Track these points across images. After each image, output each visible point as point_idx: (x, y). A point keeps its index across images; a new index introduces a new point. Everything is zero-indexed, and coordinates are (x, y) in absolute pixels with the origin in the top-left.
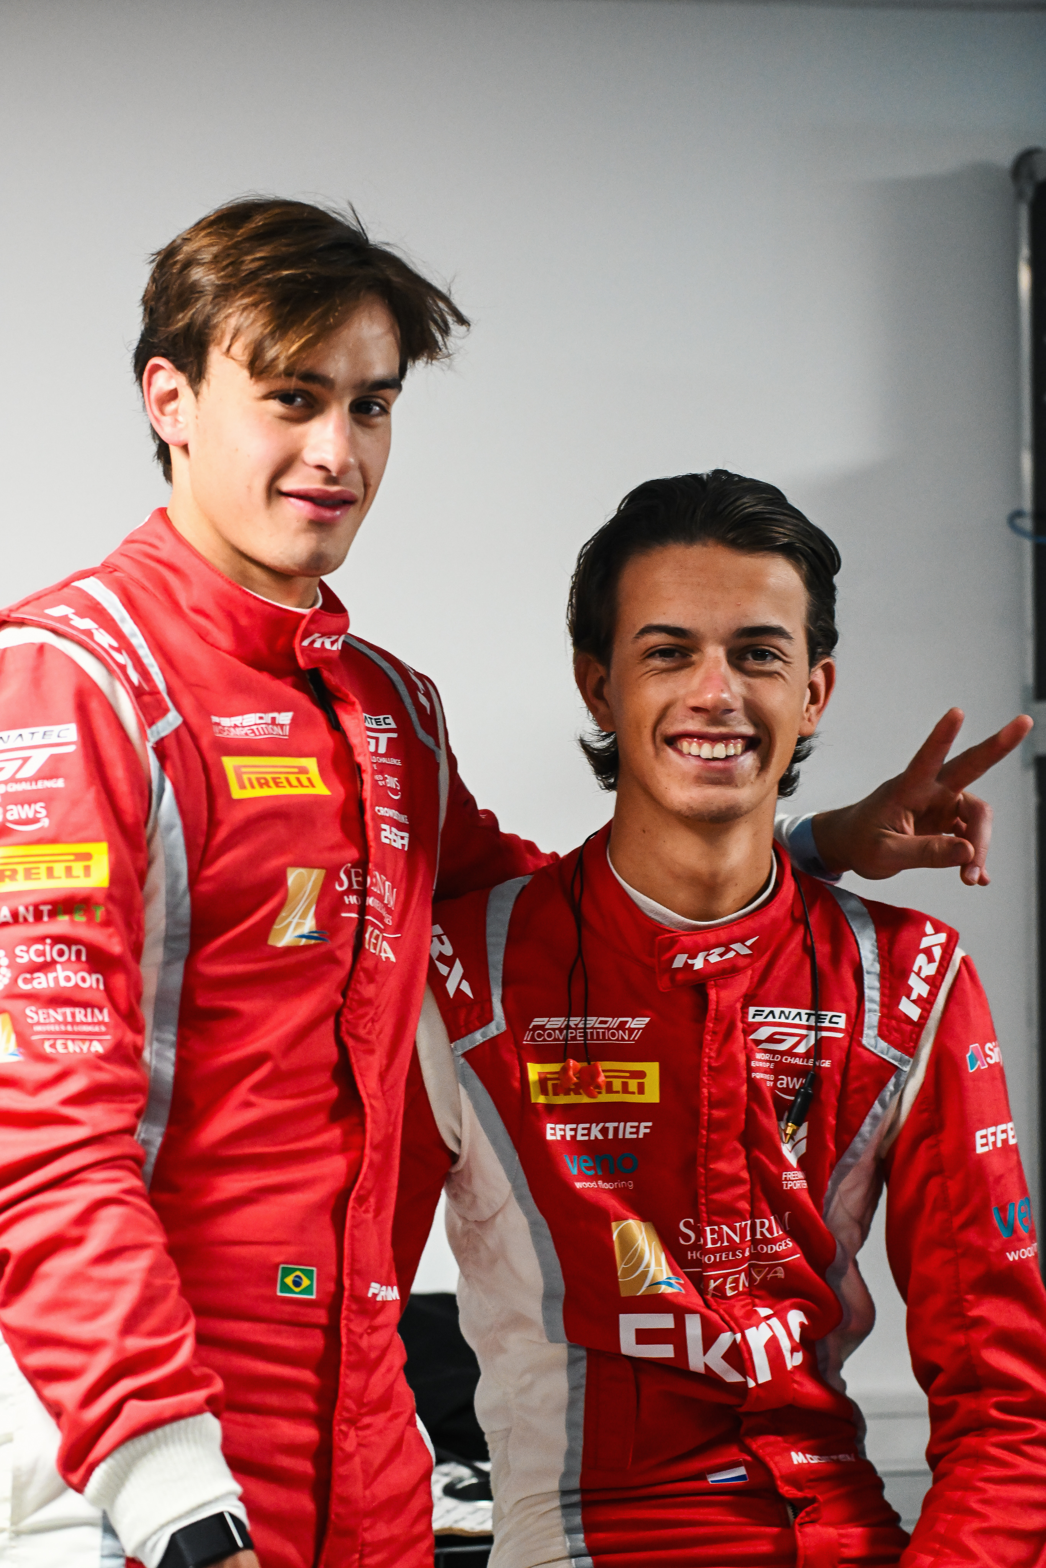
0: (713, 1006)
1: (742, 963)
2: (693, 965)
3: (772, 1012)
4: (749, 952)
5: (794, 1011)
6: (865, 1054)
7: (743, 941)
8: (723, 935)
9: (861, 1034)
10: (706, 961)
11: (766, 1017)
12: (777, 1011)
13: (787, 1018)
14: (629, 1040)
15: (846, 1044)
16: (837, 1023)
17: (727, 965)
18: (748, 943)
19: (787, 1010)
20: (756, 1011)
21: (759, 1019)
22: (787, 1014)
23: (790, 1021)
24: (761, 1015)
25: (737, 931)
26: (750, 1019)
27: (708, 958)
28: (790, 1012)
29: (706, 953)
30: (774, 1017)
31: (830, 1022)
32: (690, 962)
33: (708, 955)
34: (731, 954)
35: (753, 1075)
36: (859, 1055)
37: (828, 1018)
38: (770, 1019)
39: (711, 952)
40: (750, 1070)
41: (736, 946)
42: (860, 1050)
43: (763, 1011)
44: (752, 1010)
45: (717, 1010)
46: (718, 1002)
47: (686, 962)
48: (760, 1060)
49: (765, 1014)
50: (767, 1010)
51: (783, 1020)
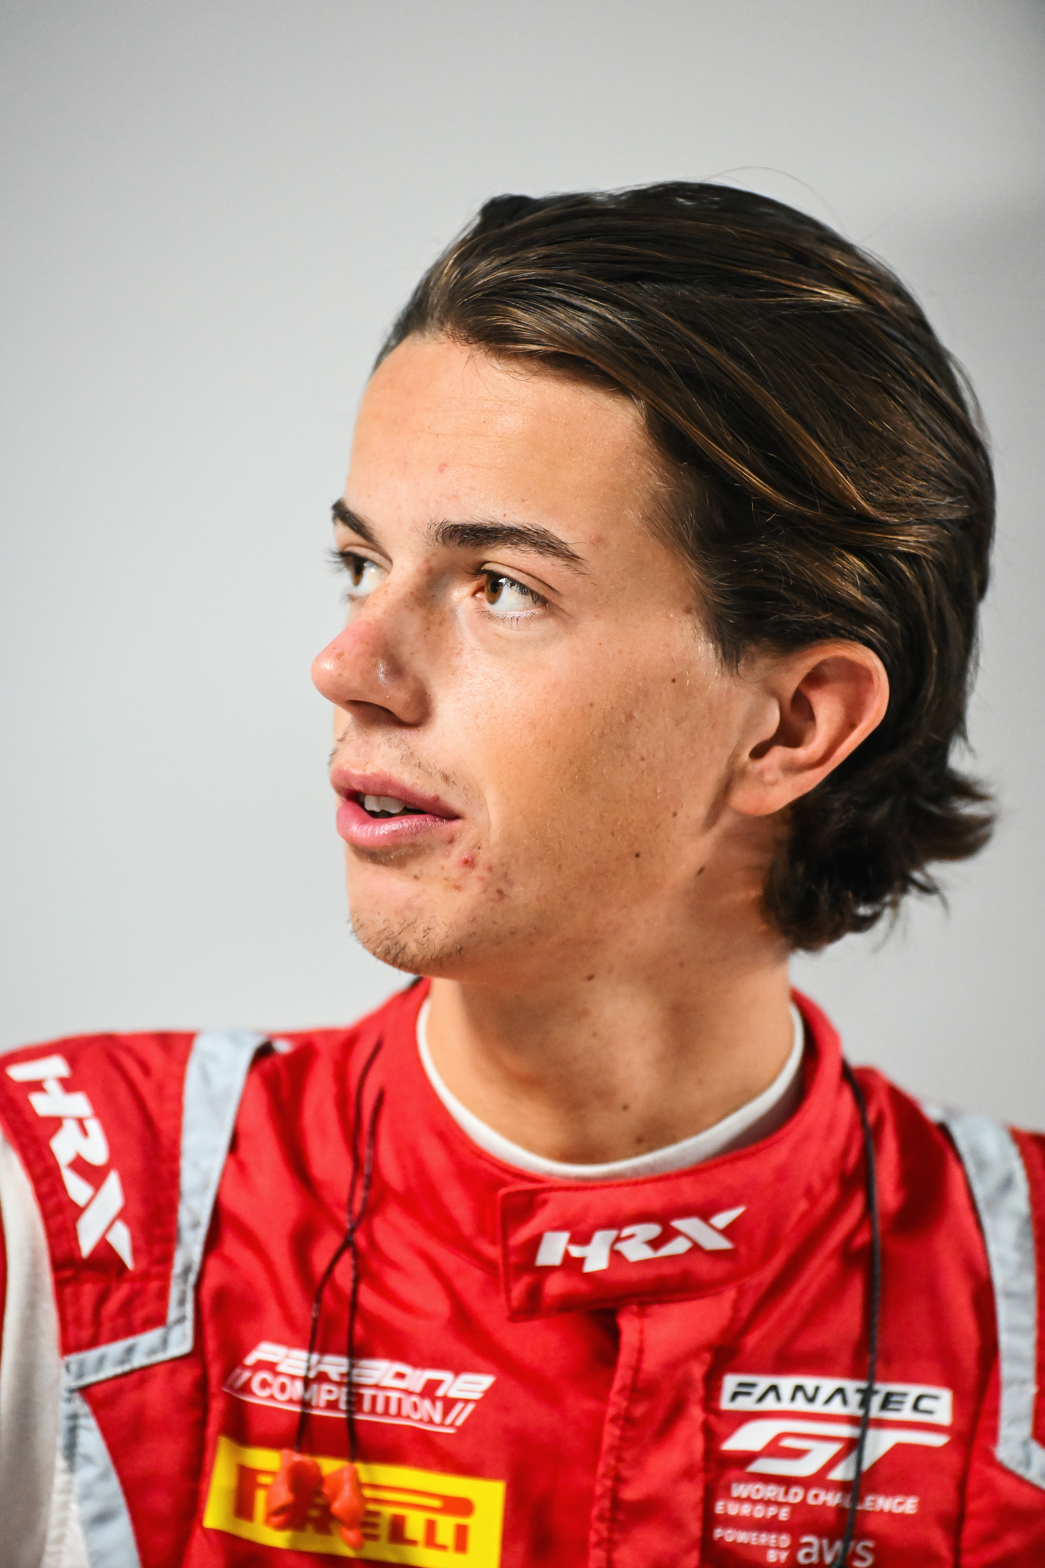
0: (625, 1357)
1: (704, 1268)
2: (581, 1261)
3: (774, 1388)
4: (724, 1244)
5: (829, 1385)
6: (1003, 1483)
7: (705, 1213)
8: (654, 1198)
9: (993, 1435)
10: (616, 1255)
11: (761, 1399)
12: (787, 1384)
13: (811, 1400)
14: (442, 1424)
15: (954, 1461)
16: (930, 1412)
17: (668, 1270)
18: (723, 1219)
19: (809, 1383)
20: (741, 1385)
21: (744, 1404)
22: (810, 1391)
23: (817, 1407)
24: (748, 1394)
25: (690, 1191)
26: (725, 1404)
27: (621, 1247)
28: (817, 1389)
29: (612, 1234)
30: (778, 1398)
31: (915, 1407)
32: (576, 1251)
33: (618, 1239)
34: (678, 1246)
35: (718, 1533)
36: (989, 1487)
37: (910, 1401)
38: (770, 1404)
39: (626, 1232)
40: (710, 1520)
41: (689, 1225)
42: (991, 1472)
43: (753, 1385)
44: (730, 1382)
45: (637, 1369)
46: (641, 1351)
47: (567, 1254)
48: (739, 1500)
49: (758, 1392)
50: (763, 1382)
51: (800, 1405)
